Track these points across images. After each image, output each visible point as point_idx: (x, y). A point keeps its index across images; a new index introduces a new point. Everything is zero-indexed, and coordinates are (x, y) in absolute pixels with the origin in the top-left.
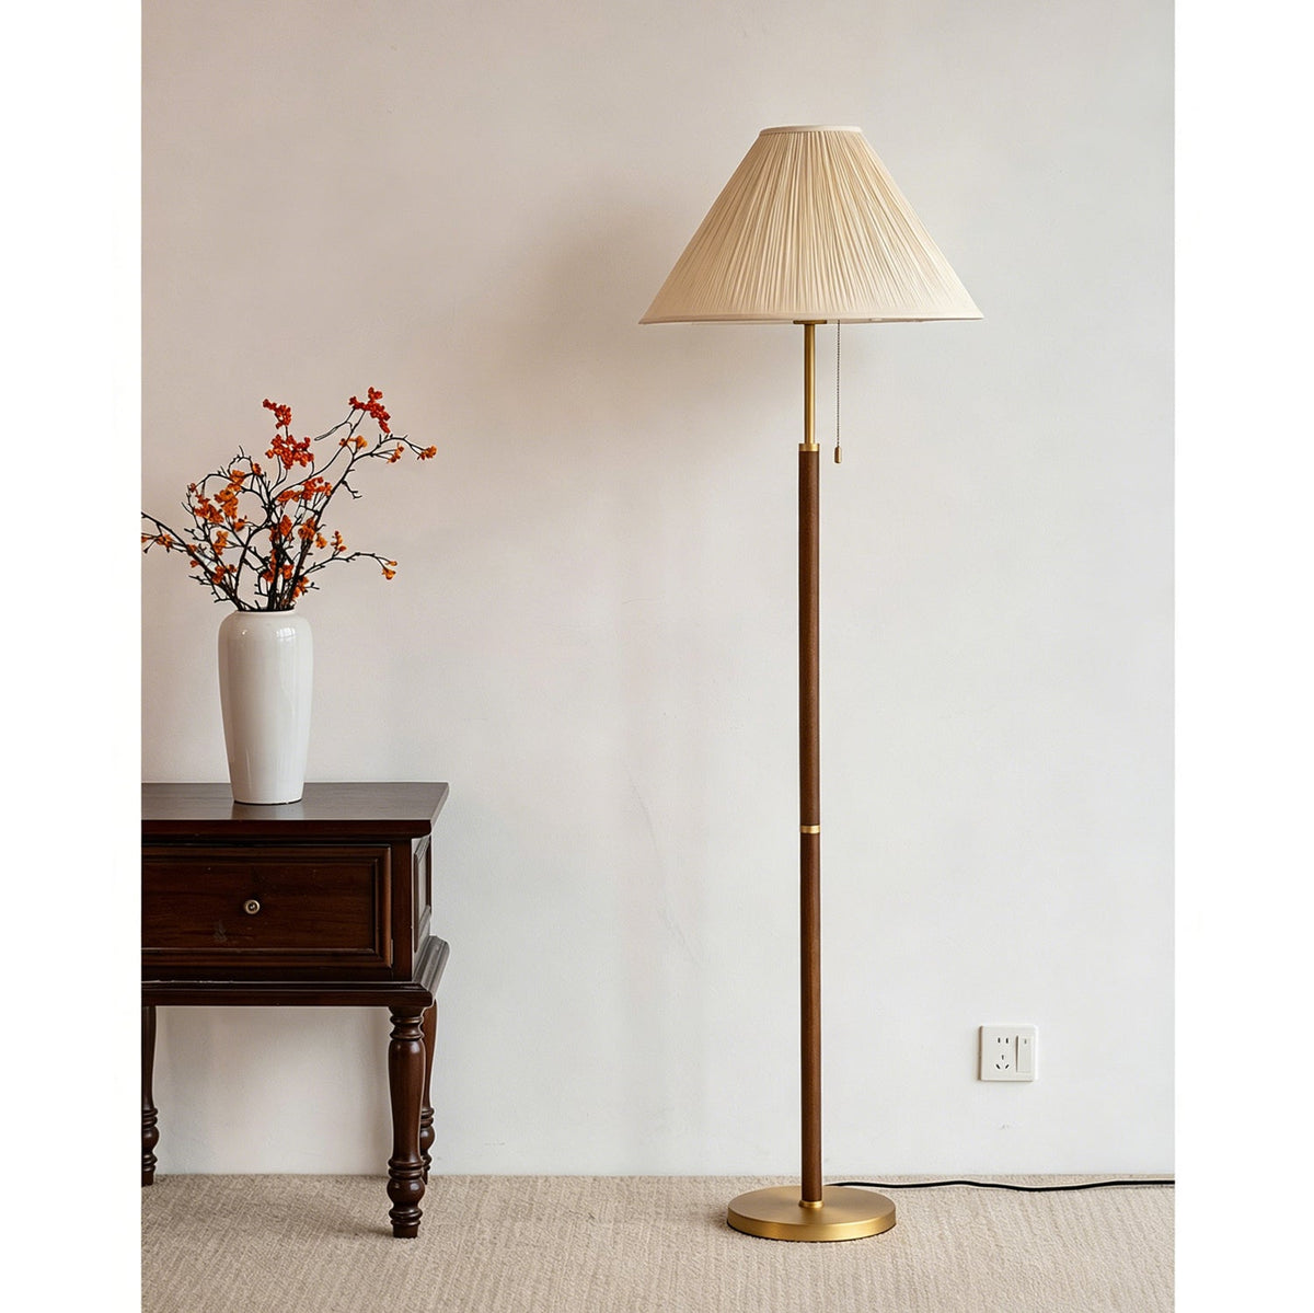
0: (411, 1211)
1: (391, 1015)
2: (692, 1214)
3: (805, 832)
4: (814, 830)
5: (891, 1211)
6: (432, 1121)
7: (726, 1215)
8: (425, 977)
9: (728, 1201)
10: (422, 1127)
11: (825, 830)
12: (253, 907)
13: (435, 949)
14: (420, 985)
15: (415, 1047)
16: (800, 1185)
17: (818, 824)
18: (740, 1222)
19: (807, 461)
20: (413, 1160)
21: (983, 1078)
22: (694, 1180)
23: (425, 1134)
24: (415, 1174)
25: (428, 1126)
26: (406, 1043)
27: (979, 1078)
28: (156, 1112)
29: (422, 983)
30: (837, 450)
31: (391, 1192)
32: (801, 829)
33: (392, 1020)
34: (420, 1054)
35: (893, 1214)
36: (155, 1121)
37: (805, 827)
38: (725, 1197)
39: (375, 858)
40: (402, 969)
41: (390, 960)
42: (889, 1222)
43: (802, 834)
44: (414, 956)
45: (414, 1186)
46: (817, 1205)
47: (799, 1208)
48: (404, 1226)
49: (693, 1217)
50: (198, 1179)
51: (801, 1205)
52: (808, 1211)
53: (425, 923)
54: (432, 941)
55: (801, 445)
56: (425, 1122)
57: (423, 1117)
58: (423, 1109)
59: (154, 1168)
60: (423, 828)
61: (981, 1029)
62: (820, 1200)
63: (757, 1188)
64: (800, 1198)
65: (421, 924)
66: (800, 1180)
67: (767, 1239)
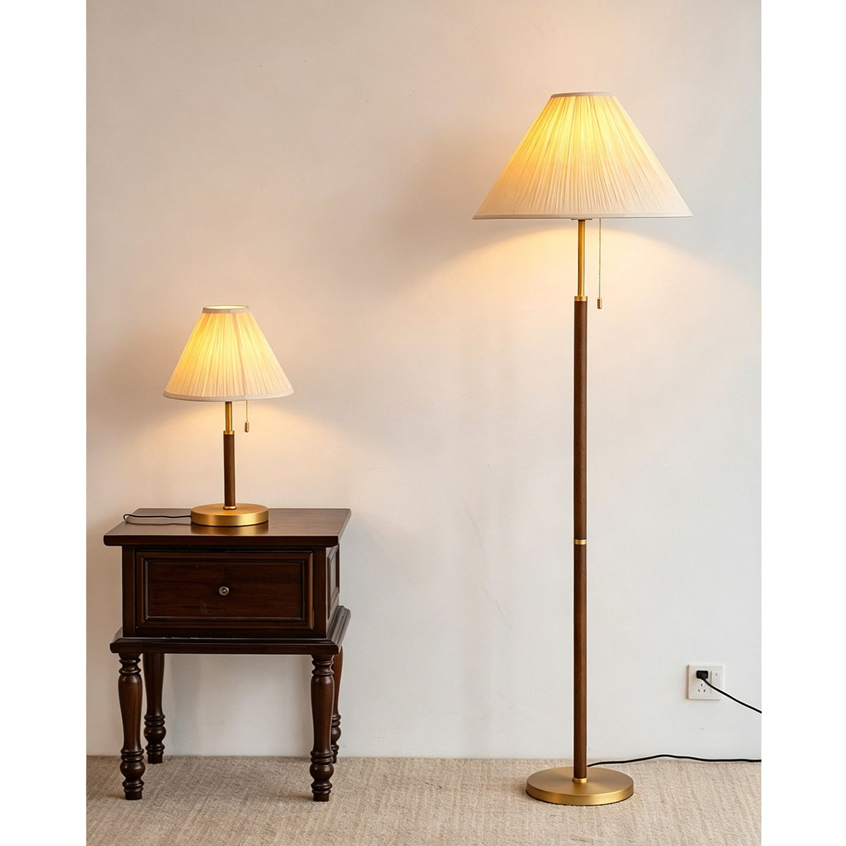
0: (325, 785)
1: (312, 659)
2: (504, 785)
3: (577, 543)
4: (583, 542)
5: (630, 785)
6: (339, 723)
7: (526, 786)
8: (334, 635)
9: (528, 777)
10: (333, 727)
11: (590, 542)
12: (224, 591)
13: (342, 616)
14: (330, 641)
15: (328, 680)
16: (573, 766)
17: (585, 539)
18: (533, 792)
19: (580, 307)
20: (327, 752)
21: (690, 697)
22: (506, 761)
23: (335, 732)
24: (328, 760)
25: (336, 727)
26: (322, 677)
27: (687, 697)
28: (164, 717)
29: (333, 640)
30: (599, 300)
31: (313, 772)
32: (575, 542)
33: (313, 662)
34: (331, 684)
35: (632, 786)
36: (164, 723)
37: (577, 541)
38: (524, 774)
39: (302, 560)
40: (320, 631)
41: (311, 626)
42: (629, 793)
43: (575, 545)
44: (328, 622)
45: (327, 769)
46: (584, 781)
47: (572, 783)
48: (320, 793)
49: (504, 788)
50: (191, 759)
51: (573, 781)
52: (577, 785)
53: (335, 598)
54: (339, 609)
55: (575, 297)
56: (335, 724)
57: (333, 721)
58: (333, 716)
59: (163, 753)
60: (333, 541)
61: (688, 667)
62: (585, 777)
63: (547, 767)
64: (572, 776)
65: (332, 601)
66: (573, 762)
67: (552, 803)
